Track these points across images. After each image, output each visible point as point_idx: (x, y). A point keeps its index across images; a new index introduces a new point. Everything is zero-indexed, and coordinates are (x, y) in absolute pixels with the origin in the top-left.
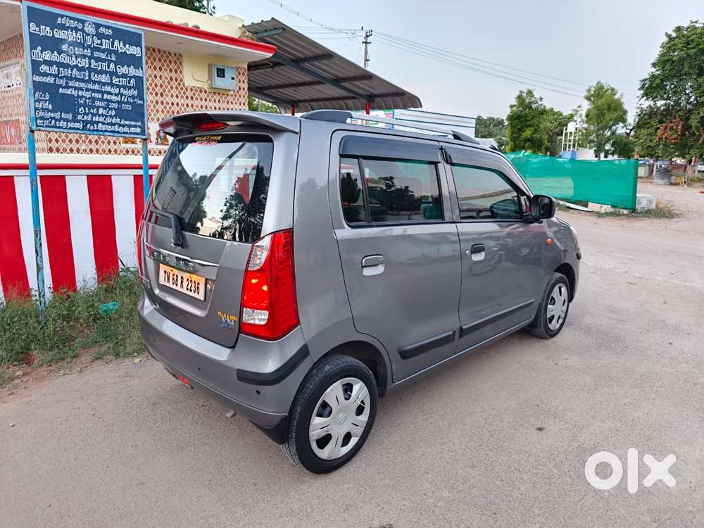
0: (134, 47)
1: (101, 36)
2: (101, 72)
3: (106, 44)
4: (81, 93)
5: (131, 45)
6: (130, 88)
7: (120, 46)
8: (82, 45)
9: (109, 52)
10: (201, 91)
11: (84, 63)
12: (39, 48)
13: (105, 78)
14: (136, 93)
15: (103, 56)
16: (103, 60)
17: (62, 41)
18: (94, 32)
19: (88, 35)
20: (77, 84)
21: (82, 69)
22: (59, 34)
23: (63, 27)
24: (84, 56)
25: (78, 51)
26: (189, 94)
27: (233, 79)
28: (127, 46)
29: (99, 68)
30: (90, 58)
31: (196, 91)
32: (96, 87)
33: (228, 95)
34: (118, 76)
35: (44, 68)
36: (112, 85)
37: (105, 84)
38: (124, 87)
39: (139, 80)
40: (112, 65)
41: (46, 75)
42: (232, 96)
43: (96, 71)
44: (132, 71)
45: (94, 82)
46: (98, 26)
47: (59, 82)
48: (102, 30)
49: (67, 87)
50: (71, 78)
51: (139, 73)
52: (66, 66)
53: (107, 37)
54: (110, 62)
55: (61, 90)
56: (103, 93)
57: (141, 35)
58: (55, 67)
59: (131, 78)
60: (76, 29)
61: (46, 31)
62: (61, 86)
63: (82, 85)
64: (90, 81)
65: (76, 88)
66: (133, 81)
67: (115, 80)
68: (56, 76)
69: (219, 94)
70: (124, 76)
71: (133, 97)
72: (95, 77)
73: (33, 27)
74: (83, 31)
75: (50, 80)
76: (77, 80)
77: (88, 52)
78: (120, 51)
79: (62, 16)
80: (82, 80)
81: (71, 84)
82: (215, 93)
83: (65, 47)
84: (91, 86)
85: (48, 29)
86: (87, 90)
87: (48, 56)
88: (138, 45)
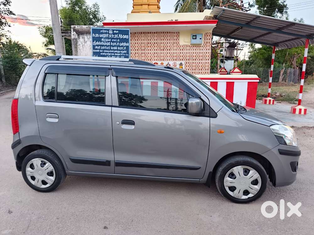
0: (126, 36)
1: (114, 34)
2: (114, 46)
3: (116, 36)
4: (107, 54)
5: (125, 35)
6: (124, 50)
7: (121, 36)
8: (108, 38)
9: (117, 39)
10: (187, 46)
11: (109, 44)
12: (95, 41)
13: (115, 48)
14: (126, 52)
15: (115, 40)
16: (115, 42)
17: (102, 38)
18: (112, 33)
19: (110, 34)
20: (106, 51)
21: (108, 46)
22: (101, 36)
23: (102, 33)
24: (109, 42)
25: (107, 40)
26: (181, 48)
27: (200, 39)
28: (123, 35)
29: (114, 45)
30: (110, 42)
31: (185, 46)
32: (113, 51)
33: (200, 46)
34: (120, 47)
35: (96, 47)
36: (118, 50)
37: (115, 50)
38: (122, 50)
39: (127, 47)
40: (118, 43)
41: (97, 49)
42: (202, 46)
43: (113, 46)
44: (125, 44)
45: (112, 50)
46: (113, 30)
47: (101, 51)
48: (115, 32)
49: (103, 52)
50: (104, 49)
51: (127, 45)
52: (103, 46)
53: (116, 34)
54: (117, 42)
55: (101, 54)
56: (114, 53)
57: (128, 31)
58: (99, 47)
59: (124, 47)
60: (106, 33)
61: (97, 35)
62: (101, 52)
63: (108, 51)
64: (110, 49)
65: (106, 53)
66: (125, 48)
67: (119, 48)
68: (100, 49)
69: (196, 46)
70: (122, 46)
71: (125, 53)
72: (112, 48)
73: (94, 35)
74: (108, 33)
75: (98, 51)
76: (106, 50)
77: (110, 40)
78: (121, 38)
79: (102, 30)
80: (108, 50)
81: (104, 51)
82: (194, 46)
83: (103, 40)
84: (111, 51)
85: (98, 35)
86: (109, 53)
87: (98, 43)
88: (128, 34)
